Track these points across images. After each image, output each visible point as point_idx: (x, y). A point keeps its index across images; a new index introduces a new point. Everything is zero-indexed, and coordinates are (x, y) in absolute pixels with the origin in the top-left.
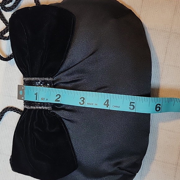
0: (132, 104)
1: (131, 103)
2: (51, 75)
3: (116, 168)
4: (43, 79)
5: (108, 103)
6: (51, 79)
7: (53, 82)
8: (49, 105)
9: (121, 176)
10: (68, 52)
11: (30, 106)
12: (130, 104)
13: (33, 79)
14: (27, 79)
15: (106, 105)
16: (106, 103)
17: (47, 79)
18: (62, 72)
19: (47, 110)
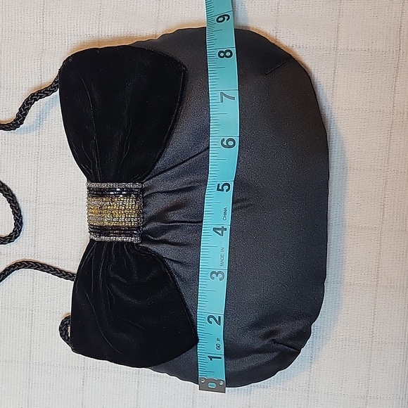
0: (220, 188)
1: (218, 190)
2: (138, 177)
3: (266, 342)
4: (123, 185)
5: (219, 229)
6: (138, 185)
7: (143, 190)
8: (135, 234)
9: (276, 354)
10: (170, 134)
11: (100, 236)
12: (220, 190)
13: (104, 185)
14: (95, 185)
15: (222, 232)
16: (220, 232)
17: (130, 185)
18: (162, 172)
19: (132, 243)
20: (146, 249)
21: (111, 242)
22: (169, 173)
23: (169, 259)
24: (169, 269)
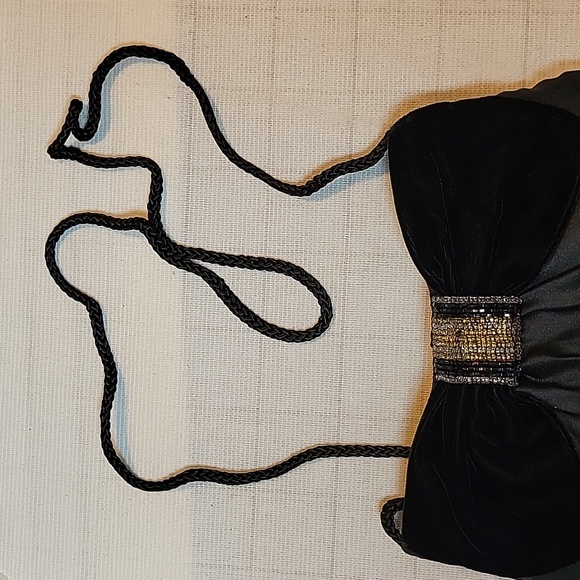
2: (514, 287)
4: (492, 299)
6: (513, 300)
7: (520, 307)
8: (511, 372)
13: (463, 300)
17: (502, 299)
18: (549, 280)
19: (505, 385)
20: (527, 395)
21: (473, 385)
22: (562, 280)
23: (563, 412)
24: (562, 426)
